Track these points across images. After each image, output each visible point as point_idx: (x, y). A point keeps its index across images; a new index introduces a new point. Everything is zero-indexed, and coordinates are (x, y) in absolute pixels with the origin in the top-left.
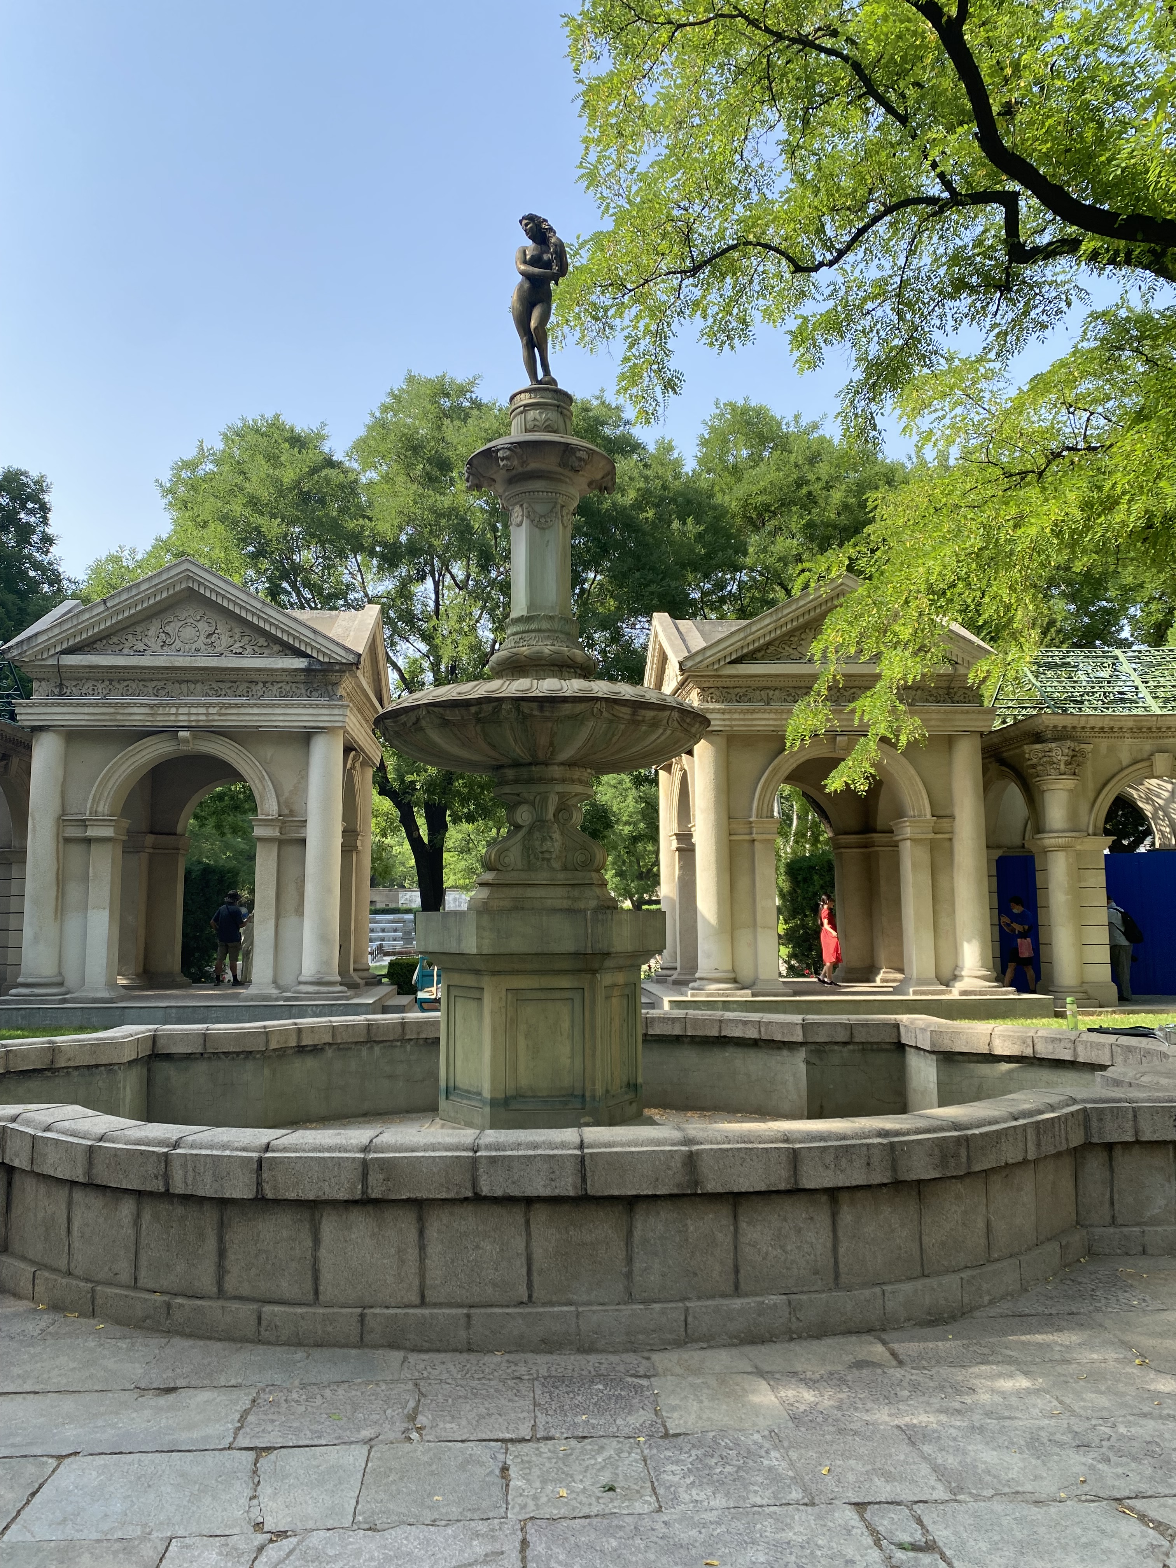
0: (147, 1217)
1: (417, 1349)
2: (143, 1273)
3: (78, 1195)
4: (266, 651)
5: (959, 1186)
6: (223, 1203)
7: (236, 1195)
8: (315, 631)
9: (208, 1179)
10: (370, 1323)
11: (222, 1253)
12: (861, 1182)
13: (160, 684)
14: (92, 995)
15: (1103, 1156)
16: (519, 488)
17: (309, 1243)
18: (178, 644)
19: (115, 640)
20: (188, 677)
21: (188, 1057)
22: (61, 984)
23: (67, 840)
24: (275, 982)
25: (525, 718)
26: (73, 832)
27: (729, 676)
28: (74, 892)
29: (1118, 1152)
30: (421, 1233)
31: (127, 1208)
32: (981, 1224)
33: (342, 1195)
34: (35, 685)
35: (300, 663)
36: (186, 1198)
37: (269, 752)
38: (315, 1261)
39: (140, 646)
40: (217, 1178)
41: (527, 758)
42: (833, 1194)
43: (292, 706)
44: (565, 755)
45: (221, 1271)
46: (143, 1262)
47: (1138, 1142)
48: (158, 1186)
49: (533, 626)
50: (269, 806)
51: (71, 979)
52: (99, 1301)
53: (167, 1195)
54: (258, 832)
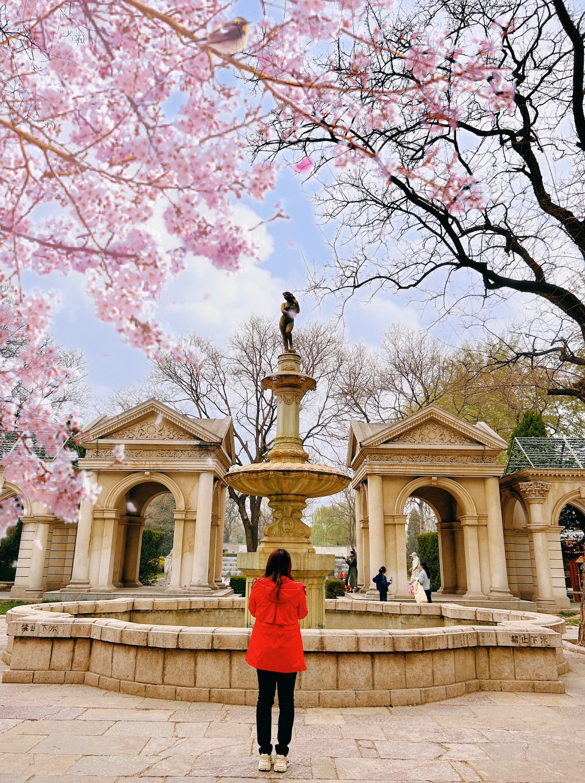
0: (139, 655)
1: (227, 703)
2: (137, 676)
3: (116, 648)
4: (184, 438)
5: (421, 656)
6: (165, 650)
7: (170, 647)
8: (204, 429)
9: (161, 641)
10: (213, 694)
11: (164, 669)
12: (382, 650)
13: (138, 451)
14: (101, 589)
15: (485, 652)
16: (280, 389)
17: (193, 665)
18: (147, 435)
19: (121, 433)
20: (150, 448)
21: (147, 611)
22: (88, 583)
23: (95, 519)
24: (180, 585)
25: (278, 478)
26: (98, 515)
27: (382, 449)
28: (96, 541)
29: (491, 649)
30: (231, 662)
31: (132, 653)
32: (430, 671)
33: (205, 647)
34: (87, 451)
35: (197, 442)
36: (153, 648)
37: (182, 480)
38: (195, 671)
39: (131, 435)
40: (164, 641)
41: (281, 492)
42: (372, 655)
43: (193, 461)
44: (294, 492)
45: (164, 675)
46: (137, 672)
47: (498, 646)
48: (144, 644)
49: (285, 441)
50: (181, 505)
51: (93, 581)
52: (122, 686)
53: (147, 647)
54: (176, 516)
